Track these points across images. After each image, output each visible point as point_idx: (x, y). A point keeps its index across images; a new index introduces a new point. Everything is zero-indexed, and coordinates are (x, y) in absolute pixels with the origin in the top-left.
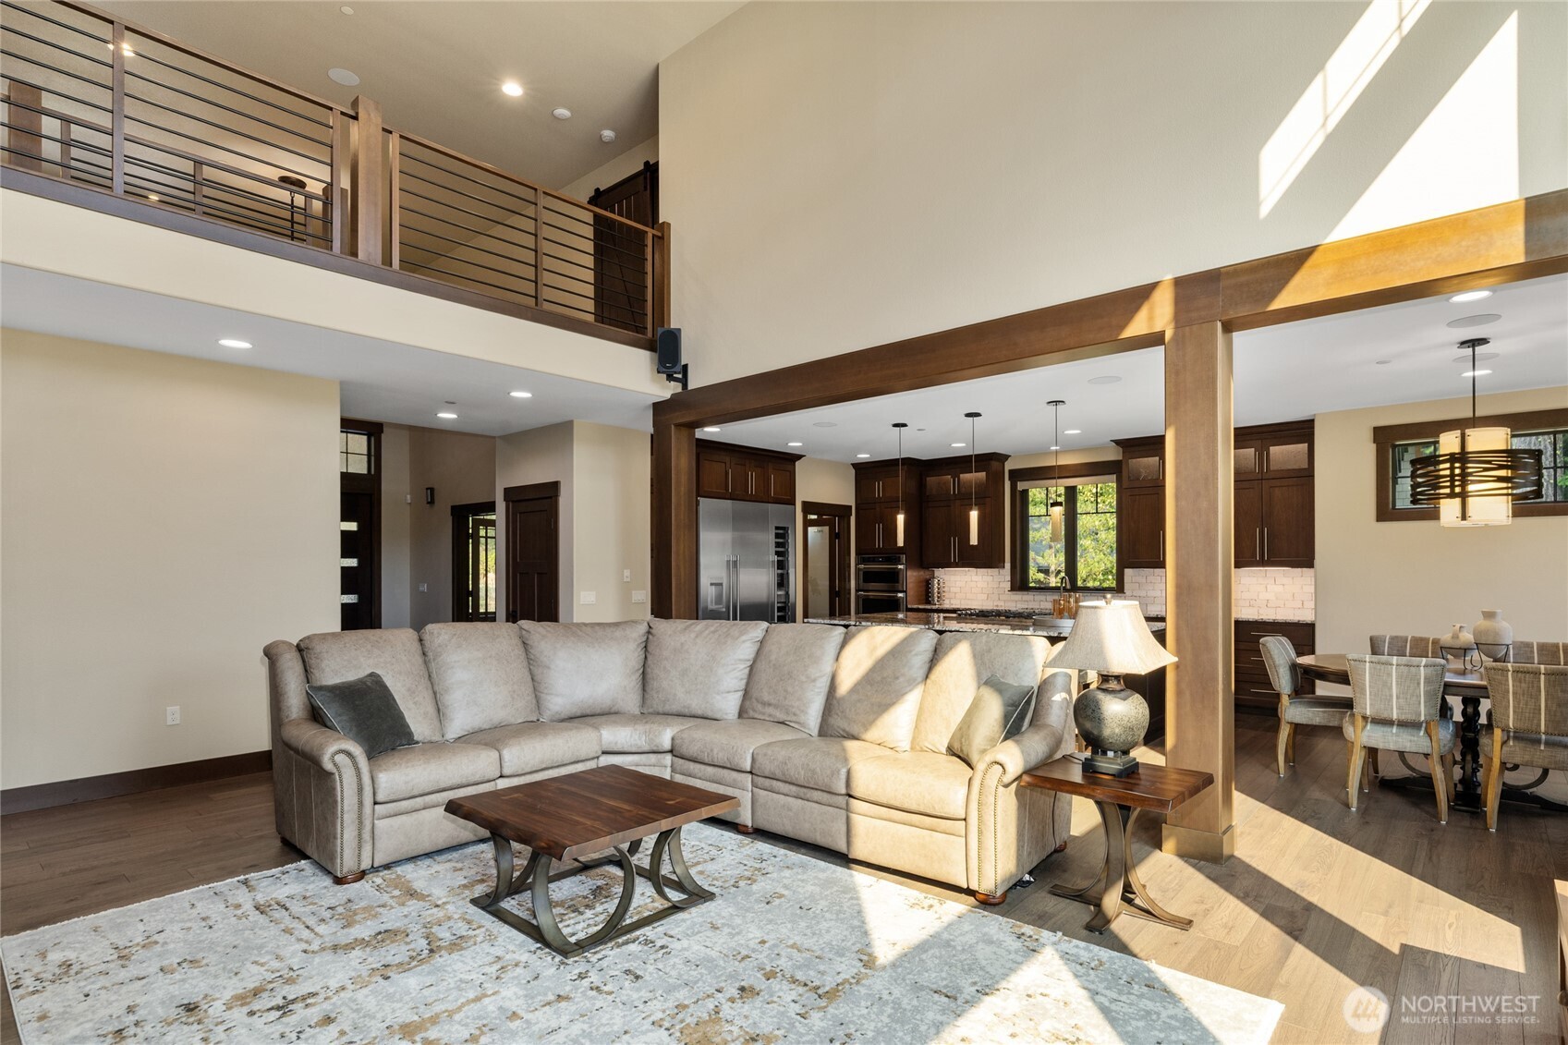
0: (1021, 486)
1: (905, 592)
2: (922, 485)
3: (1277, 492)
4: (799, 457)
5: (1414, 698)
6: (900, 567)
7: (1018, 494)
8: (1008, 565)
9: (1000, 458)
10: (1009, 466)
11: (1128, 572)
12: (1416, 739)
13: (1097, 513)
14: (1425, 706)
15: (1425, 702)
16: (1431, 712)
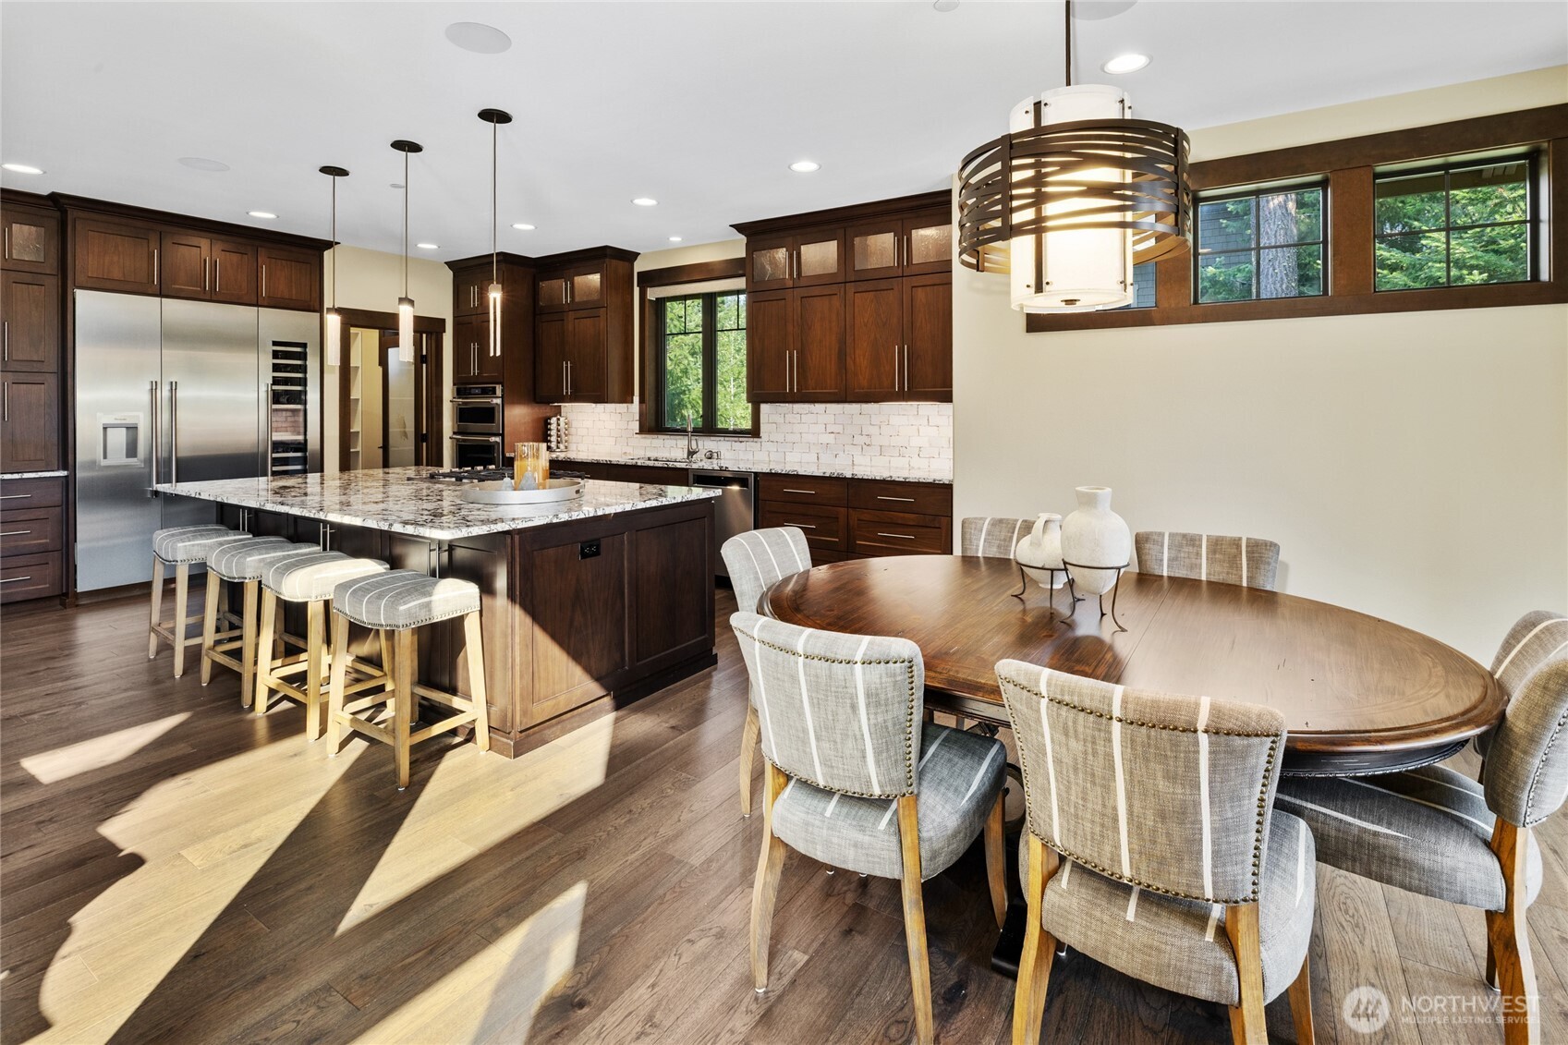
0: (653, 293)
1: (502, 435)
2: (535, 293)
3: (921, 295)
4: (329, 245)
5: (850, 743)
6: (495, 401)
7: (647, 304)
8: (636, 399)
9: (630, 257)
10: (639, 266)
11: (765, 408)
12: (866, 839)
13: (738, 329)
14: (877, 762)
15: (877, 753)
16: (894, 775)
